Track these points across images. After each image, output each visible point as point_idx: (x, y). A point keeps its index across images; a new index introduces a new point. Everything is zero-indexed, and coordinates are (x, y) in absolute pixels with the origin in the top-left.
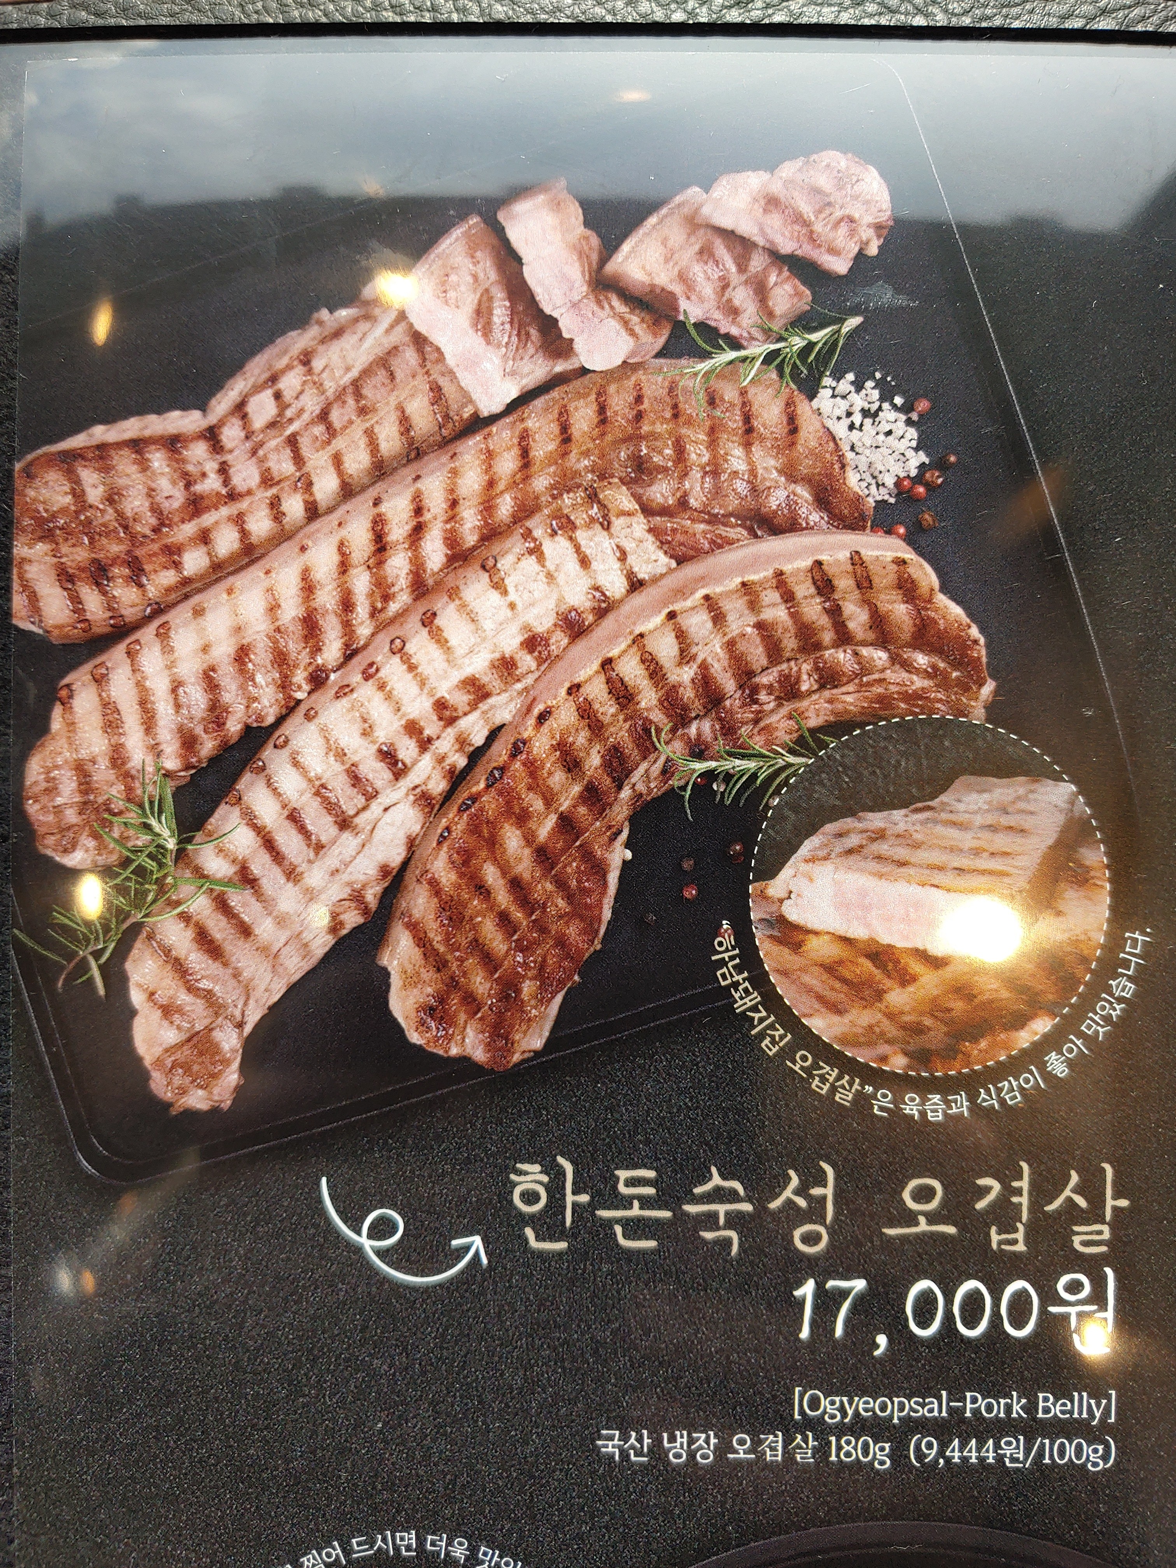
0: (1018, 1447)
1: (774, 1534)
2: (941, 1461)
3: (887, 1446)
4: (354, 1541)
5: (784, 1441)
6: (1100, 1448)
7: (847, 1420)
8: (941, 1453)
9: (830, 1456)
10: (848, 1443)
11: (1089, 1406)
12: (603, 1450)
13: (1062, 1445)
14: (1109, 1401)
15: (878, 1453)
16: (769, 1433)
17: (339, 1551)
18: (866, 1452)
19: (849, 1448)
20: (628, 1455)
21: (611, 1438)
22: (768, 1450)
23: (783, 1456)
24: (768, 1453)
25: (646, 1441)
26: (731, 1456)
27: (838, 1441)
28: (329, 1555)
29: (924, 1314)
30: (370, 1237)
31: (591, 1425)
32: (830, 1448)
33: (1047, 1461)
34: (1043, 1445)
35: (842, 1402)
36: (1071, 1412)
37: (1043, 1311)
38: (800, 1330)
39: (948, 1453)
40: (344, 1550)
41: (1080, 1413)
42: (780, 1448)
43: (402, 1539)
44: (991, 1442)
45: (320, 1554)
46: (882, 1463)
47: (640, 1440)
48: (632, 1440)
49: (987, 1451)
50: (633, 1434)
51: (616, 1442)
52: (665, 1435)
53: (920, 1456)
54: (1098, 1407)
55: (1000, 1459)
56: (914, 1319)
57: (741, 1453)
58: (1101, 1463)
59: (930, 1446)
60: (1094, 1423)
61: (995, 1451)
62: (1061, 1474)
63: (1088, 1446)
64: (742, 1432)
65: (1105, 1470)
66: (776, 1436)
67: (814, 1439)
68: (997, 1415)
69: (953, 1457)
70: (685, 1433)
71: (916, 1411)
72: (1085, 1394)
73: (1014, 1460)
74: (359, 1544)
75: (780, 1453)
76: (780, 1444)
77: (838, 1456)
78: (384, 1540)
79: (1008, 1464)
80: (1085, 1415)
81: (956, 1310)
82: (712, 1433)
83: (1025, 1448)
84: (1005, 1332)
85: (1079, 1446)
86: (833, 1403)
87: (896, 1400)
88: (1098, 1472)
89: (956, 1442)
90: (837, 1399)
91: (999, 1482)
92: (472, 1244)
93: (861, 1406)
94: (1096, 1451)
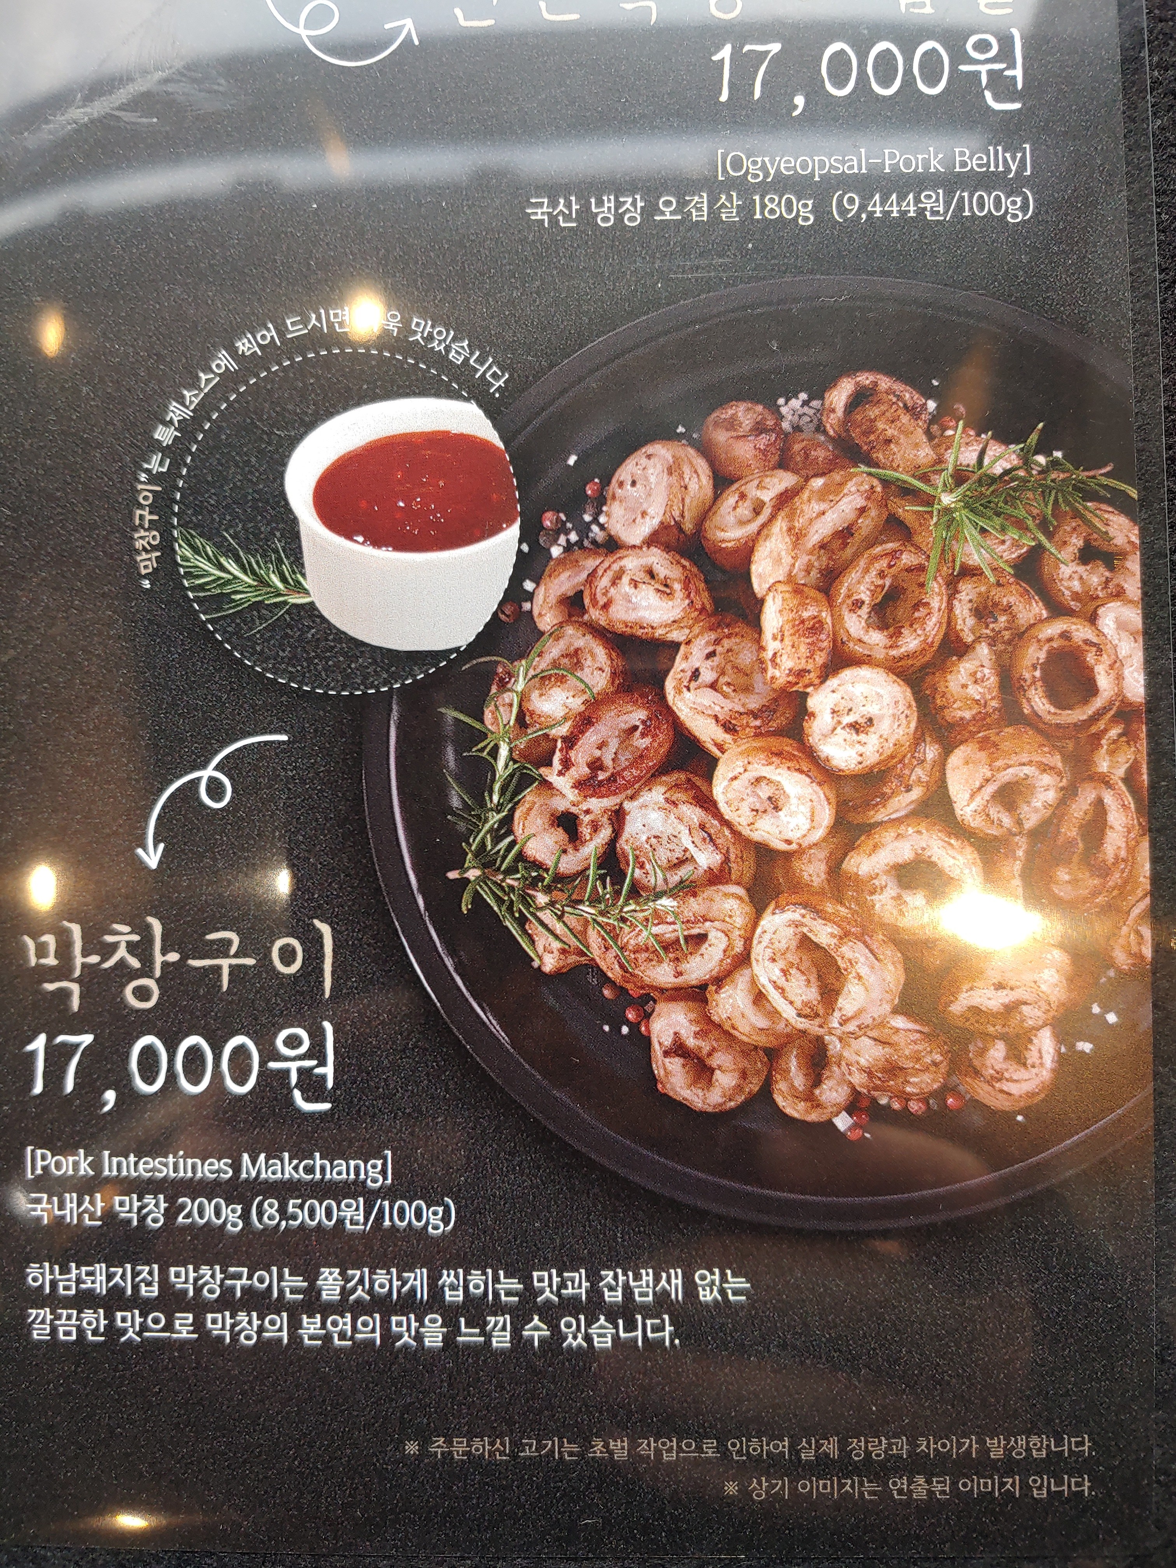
0: (937, 200)
1: (702, 291)
2: (864, 216)
3: (810, 203)
4: (288, 322)
5: (709, 201)
6: (1019, 200)
7: (769, 180)
8: (862, 208)
9: (755, 214)
10: (772, 200)
11: (1005, 160)
12: (533, 218)
13: (981, 197)
14: (1024, 154)
15: (802, 210)
16: (694, 195)
17: (274, 333)
18: (789, 209)
19: (773, 206)
20: (558, 221)
21: (541, 205)
22: (693, 211)
23: (708, 215)
24: (694, 214)
25: (575, 207)
26: (657, 218)
27: (762, 198)
28: (263, 337)
29: (839, 74)
30: (306, 27)
31: (521, 194)
32: (754, 207)
33: (967, 213)
34: (962, 198)
35: (763, 162)
36: (988, 165)
37: (954, 70)
38: (720, 94)
39: (869, 209)
40: (278, 332)
41: (997, 166)
42: (705, 209)
43: (336, 316)
44: (911, 196)
45: (255, 338)
46: (806, 219)
47: (569, 206)
48: (561, 207)
49: (908, 205)
50: (562, 201)
51: (545, 210)
52: (593, 200)
53: (843, 211)
54: (1014, 161)
55: (921, 212)
56: (830, 80)
57: (668, 214)
58: (1020, 215)
59: (851, 201)
60: (1011, 176)
61: (916, 204)
62: (982, 226)
63: (1007, 198)
64: (668, 195)
65: (1024, 222)
66: (701, 197)
67: (738, 199)
68: (915, 170)
69: (875, 212)
70: (612, 197)
71: (838, 169)
72: (1000, 148)
73: (934, 213)
74: (293, 324)
75: (705, 213)
76: (705, 205)
77: (762, 213)
78: (319, 319)
79: (929, 218)
80: (1001, 169)
81: (870, 70)
82: (638, 197)
83: (945, 202)
84: (919, 90)
85: (998, 198)
86: (755, 163)
87: (816, 158)
88: (1018, 223)
89: (877, 197)
90: (759, 160)
91: (921, 236)
92: (403, 26)
93: (782, 165)
94: (1014, 203)
